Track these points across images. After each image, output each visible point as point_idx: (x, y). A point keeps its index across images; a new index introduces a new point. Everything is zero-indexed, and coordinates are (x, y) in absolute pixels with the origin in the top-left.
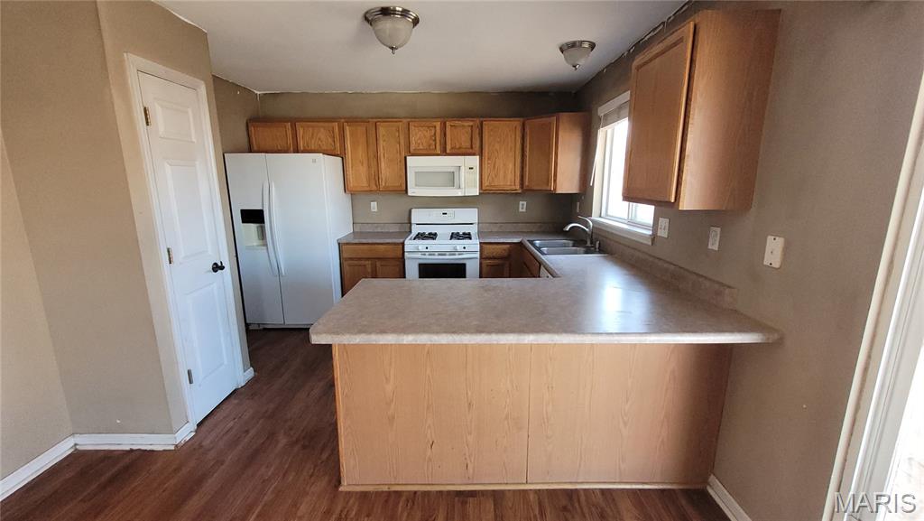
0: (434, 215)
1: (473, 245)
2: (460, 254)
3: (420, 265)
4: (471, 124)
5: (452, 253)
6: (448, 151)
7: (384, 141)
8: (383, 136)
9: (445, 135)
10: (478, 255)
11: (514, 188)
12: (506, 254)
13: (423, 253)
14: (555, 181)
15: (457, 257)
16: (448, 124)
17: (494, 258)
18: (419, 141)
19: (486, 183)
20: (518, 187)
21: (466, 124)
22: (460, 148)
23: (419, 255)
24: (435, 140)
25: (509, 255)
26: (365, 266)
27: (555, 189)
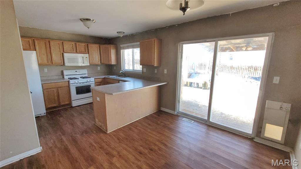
0: (72, 72)
1: (92, 79)
2: (89, 82)
3: (76, 88)
4: (85, 44)
5: (86, 82)
6: (78, 52)
7: (53, 47)
8: (53, 46)
9: (76, 47)
10: (94, 82)
11: (98, 63)
12: (101, 81)
13: (77, 83)
14: (111, 61)
15: (88, 83)
16: (77, 44)
17: (98, 83)
18: (67, 48)
19: (91, 62)
20: (100, 63)
21: (83, 44)
22: (82, 51)
23: (76, 84)
24: (73, 48)
25: (102, 81)
26: (53, 90)
27: (111, 63)
